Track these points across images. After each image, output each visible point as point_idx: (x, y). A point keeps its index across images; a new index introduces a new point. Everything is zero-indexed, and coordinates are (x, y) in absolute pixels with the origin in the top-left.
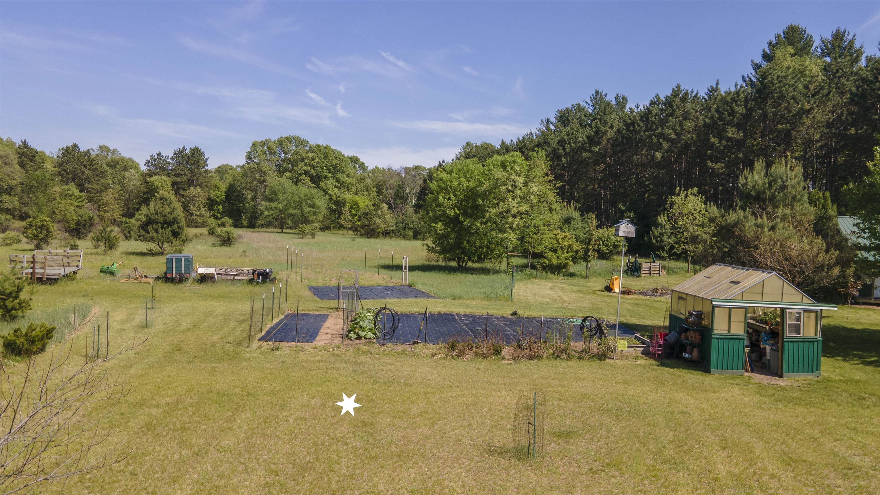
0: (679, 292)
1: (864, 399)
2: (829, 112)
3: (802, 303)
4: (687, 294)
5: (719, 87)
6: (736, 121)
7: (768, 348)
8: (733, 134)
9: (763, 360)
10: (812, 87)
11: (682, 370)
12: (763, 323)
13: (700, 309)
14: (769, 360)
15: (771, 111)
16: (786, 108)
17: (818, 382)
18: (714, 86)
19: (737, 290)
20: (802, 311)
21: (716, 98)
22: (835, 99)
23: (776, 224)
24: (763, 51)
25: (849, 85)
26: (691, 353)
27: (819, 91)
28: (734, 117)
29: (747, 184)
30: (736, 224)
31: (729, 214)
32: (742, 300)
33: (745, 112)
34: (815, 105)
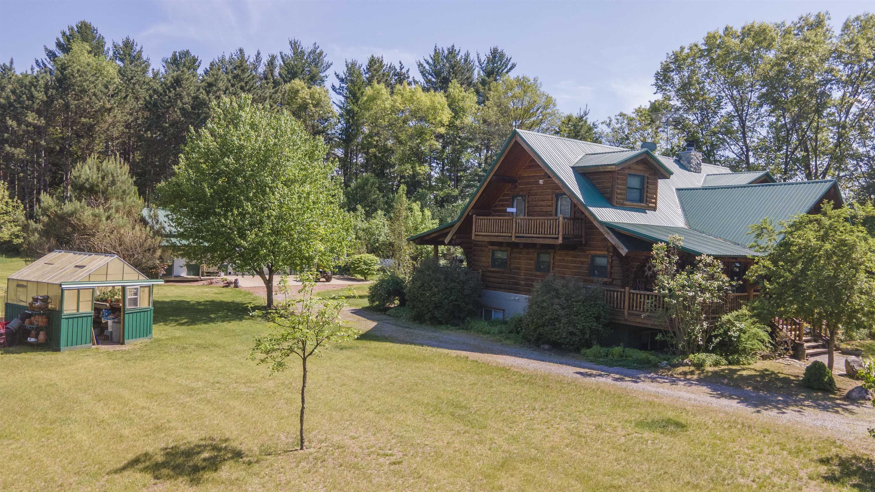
0: (18, 280)
1: (186, 348)
2: (127, 113)
3: (138, 280)
4: (27, 281)
5: (14, 66)
6: (36, 106)
7: (110, 322)
8: (34, 120)
9: (105, 334)
10: (111, 88)
11: (31, 354)
12: (103, 301)
13: (45, 294)
14: (111, 332)
15: (73, 103)
16: (88, 103)
17: (152, 343)
18: (8, 64)
19: (82, 274)
20: (138, 287)
21: (10, 78)
22: (131, 104)
23: (111, 214)
24: (57, 39)
25: (143, 93)
26: (36, 337)
27: (117, 93)
28: (33, 102)
29: (80, 176)
30: (73, 214)
31: (65, 204)
32: (89, 282)
33: (45, 99)
34: (115, 105)
